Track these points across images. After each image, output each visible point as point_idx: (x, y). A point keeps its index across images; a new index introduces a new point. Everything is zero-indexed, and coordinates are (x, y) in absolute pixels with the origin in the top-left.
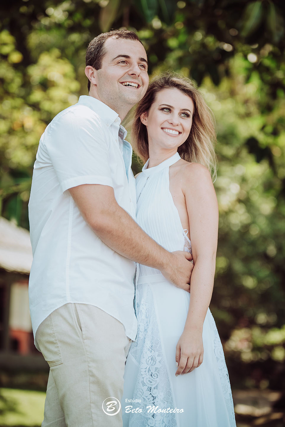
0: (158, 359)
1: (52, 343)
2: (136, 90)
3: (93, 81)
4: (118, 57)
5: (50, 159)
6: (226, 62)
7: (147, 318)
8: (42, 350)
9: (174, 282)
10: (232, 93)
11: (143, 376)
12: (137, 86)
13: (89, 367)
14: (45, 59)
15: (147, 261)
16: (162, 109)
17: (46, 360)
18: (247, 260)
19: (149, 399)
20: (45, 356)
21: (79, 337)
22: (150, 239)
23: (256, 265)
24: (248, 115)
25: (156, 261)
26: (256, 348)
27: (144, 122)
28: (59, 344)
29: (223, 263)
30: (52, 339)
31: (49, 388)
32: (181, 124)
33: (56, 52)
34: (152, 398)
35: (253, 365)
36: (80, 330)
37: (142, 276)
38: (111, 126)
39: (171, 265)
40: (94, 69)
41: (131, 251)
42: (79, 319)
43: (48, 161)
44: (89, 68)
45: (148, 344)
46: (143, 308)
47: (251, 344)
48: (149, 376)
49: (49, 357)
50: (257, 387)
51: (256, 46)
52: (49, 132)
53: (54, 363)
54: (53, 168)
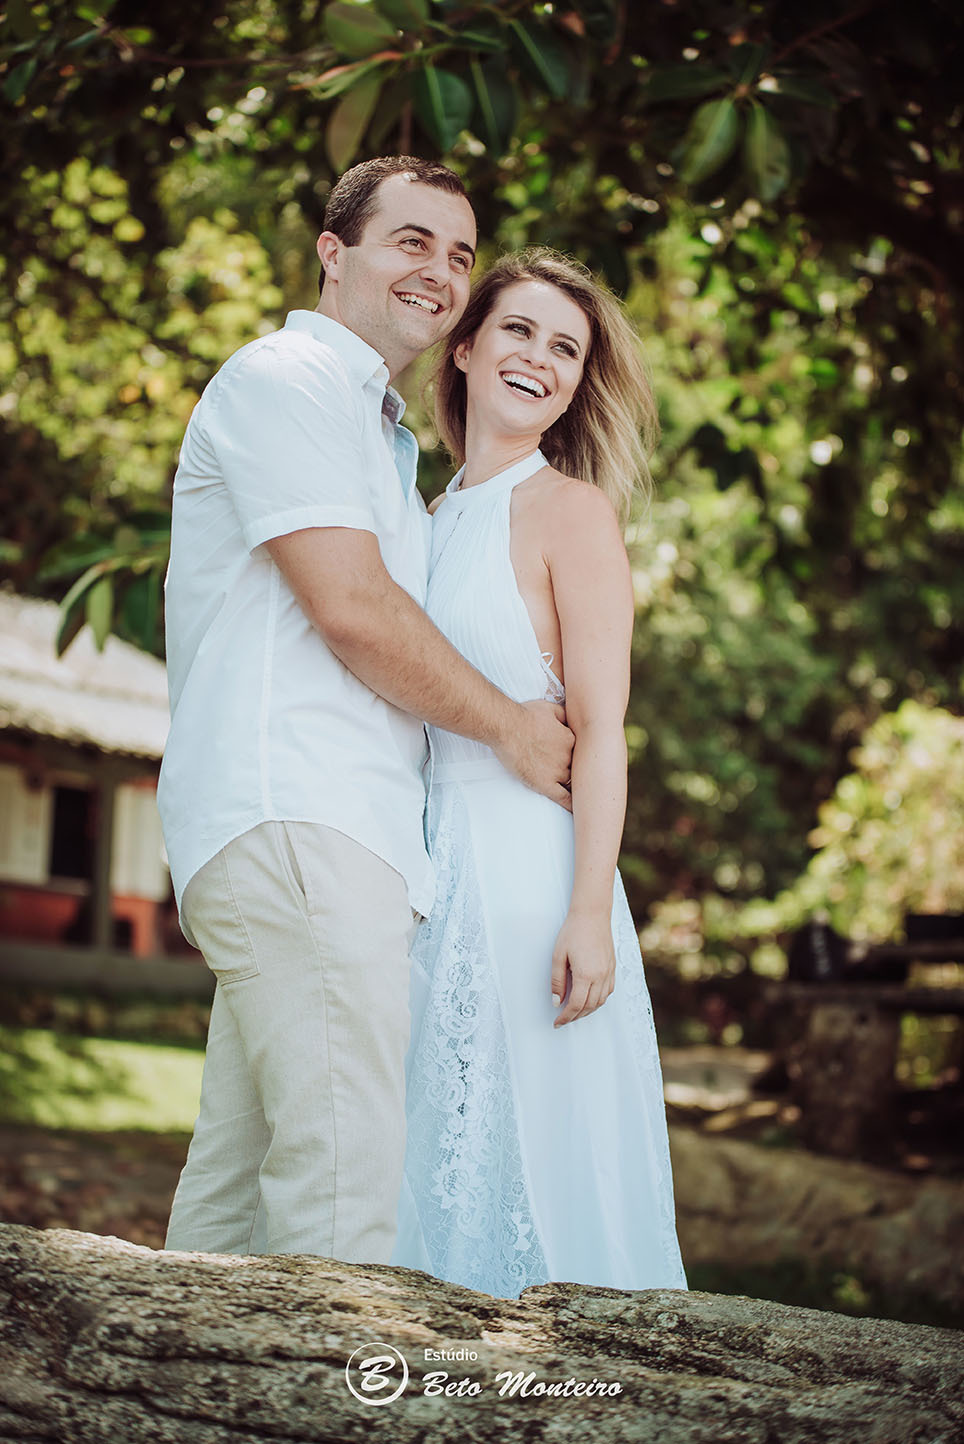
0: (478, 970)
1: (229, 925)
2: (430, 319)
3: (332, 270)
4: (404, 228)
5: (218, 468)
6: (650, 241)
7: (452, 867)
8: (202, 942)
9: (527, 779)
10: (661, 324)
11: (439, 1012)
12: (435, 307)
13: (325, 981)
14: (201, 233)
15: (458, 721)
16: (510, 327)
17: (212, 966)
18: (692, 731)
19: (451, 1067)
20: (210, 959)
21: (297, 908)
22: (467, 665)
23: (718, 743)
24: (698, 375)
25: (481, 723)
26: (713, 947)
27: (461, 365)
28: (248, 928)
29: (638, 737)
30: (230, 916)
31: (213, 1038)
32: (553, 369)
33: (226, 218)
34: (460, 1066)
35: (706, 987)
36: (300, 890)
37: (442, 762)
38: (365, 386)
39: (518, 734)
40: (340, 243)
41: (421, 695)
42: (297, 864)
43: (216, 474)
44: (329, 239)
45: (453, 933)
46: (441, 843)
47: (698, 938)
48: (452, 1012)
49: (217, 958)
50: (715, 1041)
51: (719, 204)
52: (213, 401)
53: (236, 976)
54: (226, 490)
